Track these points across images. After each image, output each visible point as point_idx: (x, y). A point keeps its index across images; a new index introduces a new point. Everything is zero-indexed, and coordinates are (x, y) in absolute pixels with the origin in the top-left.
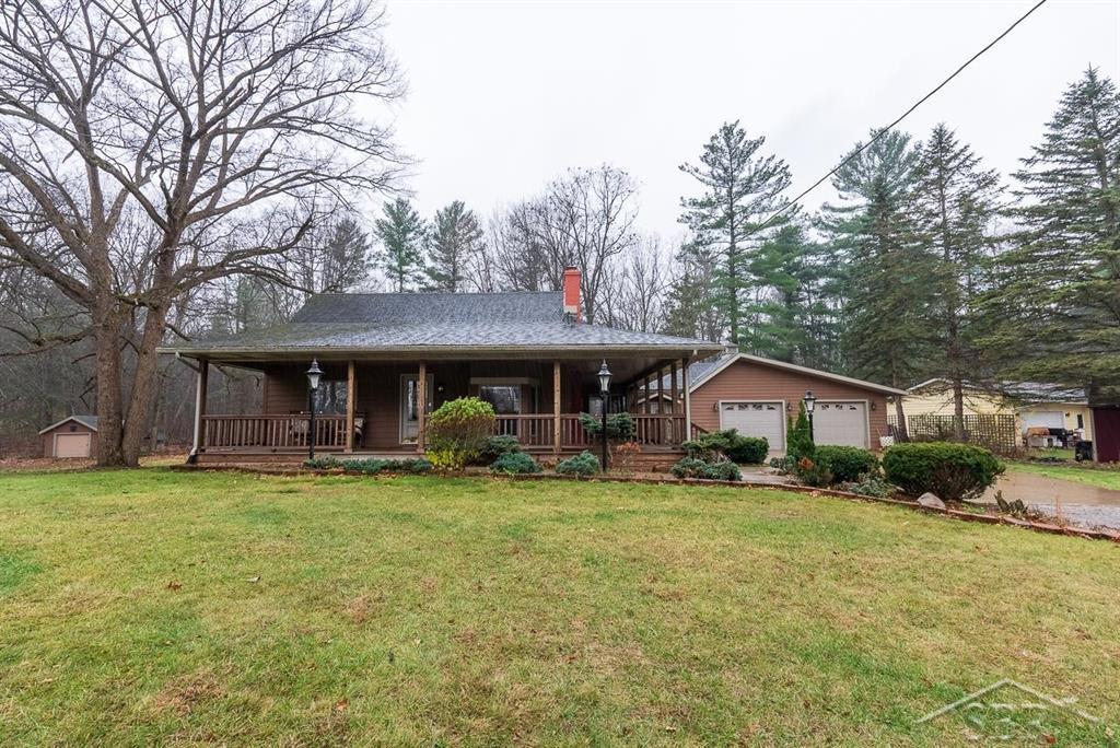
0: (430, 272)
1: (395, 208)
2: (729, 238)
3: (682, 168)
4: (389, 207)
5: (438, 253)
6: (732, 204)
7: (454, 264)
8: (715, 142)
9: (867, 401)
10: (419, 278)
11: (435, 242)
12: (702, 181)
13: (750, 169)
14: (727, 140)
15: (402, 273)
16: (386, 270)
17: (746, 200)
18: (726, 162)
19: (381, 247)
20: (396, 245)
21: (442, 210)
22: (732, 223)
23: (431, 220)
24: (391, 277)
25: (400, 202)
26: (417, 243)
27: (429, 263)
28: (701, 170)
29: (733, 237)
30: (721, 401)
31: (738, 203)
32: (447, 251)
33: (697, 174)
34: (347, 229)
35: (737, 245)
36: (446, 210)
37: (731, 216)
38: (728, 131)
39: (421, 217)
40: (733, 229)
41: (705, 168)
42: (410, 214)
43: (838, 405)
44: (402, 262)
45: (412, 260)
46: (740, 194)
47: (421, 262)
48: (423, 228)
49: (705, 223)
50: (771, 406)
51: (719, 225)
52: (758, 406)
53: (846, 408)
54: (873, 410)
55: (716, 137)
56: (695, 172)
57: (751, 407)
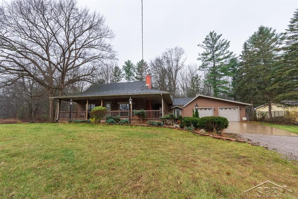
0: (136, 78)
1: (127, 62)
2: (213, 63)
3: (198, 45)
4: (126, 62)
5: (138, 73)
6: (213, 54)
7: (142, 75)
8: (208, 37)
9: (238, 107)
10: (134, 79)
11: (137, 70)
12: (204, 48)
13: (217, 44)
14: (211, 36)
15: (129, 78)
16: (125, 78)
17: (217, 52)
18: (211, 42)
19: (124, 72)
20: (128, 72)
21: (139, 62)
22: (214, 59)
23: (136, 65)
24: (126, 79)
25: (129, 61)
26: (132, 71)
27: (136, 75)
28: (204, 45)
29: (214, 63)
31: (215, 53)
32: (140, 72)
33: (203, 47)
34: (117, 68)
35: (216, 65)
36: (140, 62)
37: (213, 57)
38: (211, 34)
39: (134, 64)
40: (214, 60)
41: (205, 45)
42: (131, 64)
43: (230, 108)
44: (129, 76)
45: (132, 75)
46: (216, 51)
47: (133, 75)
48: (134, 67)
49: (205, 60)
50: (210, 109)
51: (210, 60)
53: (232, 109)
54: (241, 110)
55: (208, 36)
56: (202, 46)
57: (203, 109)
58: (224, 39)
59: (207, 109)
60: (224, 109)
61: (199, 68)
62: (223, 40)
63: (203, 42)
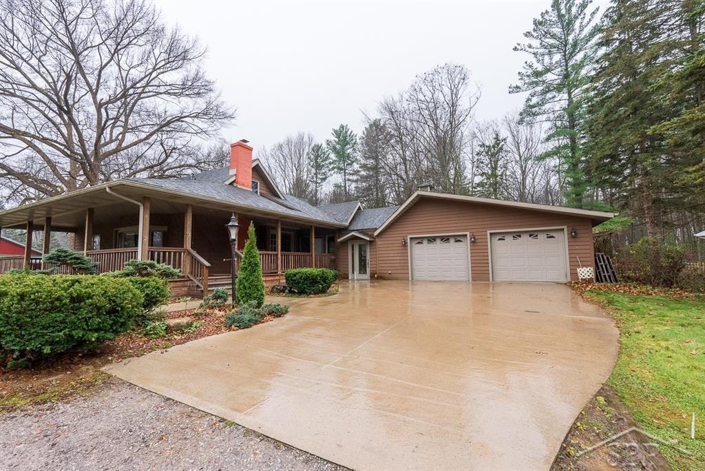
2: (566, 96)
3: (515, 49)
6: (567, 65)
9: (565, 228)
14: (558, 11)
15: (345, 170)
18: (557, 30)
20: (339, 154)
22: (569, 82)
23: (361, 135)
26: (350, 150)
28: (533, 45)
29: (570, 94)
30: (409, 237)
33: (530, 50)
34: (318, 148)
35: (574, 99)
37: (567, 76)
41: (536, 43)
42: (348, 134)
43: (531, 234)
45: (352, 161)
50: (458, 239)
52: (445, 239)
53: (542, 237)
54: (574, 237)
55: (547, 12)
56: (527, 49)
57: (438, 241)
58: (597, 9)
59: (452, 240)
60: (509, 239)
61: (519, 118)
62: (594, 13)
63: (528, 34)
